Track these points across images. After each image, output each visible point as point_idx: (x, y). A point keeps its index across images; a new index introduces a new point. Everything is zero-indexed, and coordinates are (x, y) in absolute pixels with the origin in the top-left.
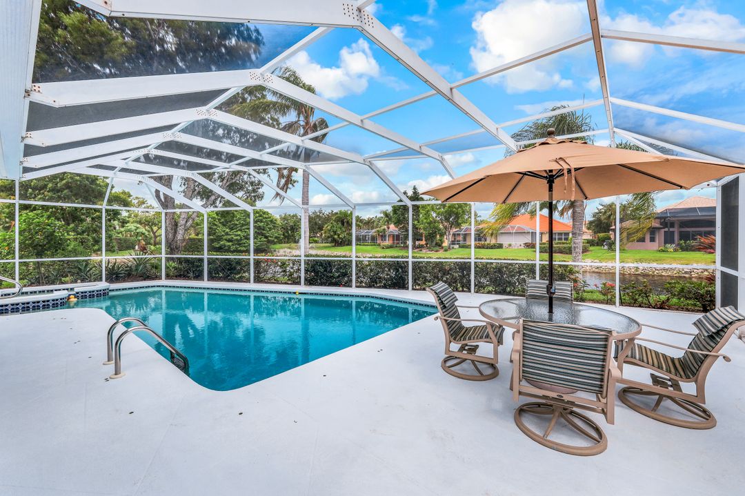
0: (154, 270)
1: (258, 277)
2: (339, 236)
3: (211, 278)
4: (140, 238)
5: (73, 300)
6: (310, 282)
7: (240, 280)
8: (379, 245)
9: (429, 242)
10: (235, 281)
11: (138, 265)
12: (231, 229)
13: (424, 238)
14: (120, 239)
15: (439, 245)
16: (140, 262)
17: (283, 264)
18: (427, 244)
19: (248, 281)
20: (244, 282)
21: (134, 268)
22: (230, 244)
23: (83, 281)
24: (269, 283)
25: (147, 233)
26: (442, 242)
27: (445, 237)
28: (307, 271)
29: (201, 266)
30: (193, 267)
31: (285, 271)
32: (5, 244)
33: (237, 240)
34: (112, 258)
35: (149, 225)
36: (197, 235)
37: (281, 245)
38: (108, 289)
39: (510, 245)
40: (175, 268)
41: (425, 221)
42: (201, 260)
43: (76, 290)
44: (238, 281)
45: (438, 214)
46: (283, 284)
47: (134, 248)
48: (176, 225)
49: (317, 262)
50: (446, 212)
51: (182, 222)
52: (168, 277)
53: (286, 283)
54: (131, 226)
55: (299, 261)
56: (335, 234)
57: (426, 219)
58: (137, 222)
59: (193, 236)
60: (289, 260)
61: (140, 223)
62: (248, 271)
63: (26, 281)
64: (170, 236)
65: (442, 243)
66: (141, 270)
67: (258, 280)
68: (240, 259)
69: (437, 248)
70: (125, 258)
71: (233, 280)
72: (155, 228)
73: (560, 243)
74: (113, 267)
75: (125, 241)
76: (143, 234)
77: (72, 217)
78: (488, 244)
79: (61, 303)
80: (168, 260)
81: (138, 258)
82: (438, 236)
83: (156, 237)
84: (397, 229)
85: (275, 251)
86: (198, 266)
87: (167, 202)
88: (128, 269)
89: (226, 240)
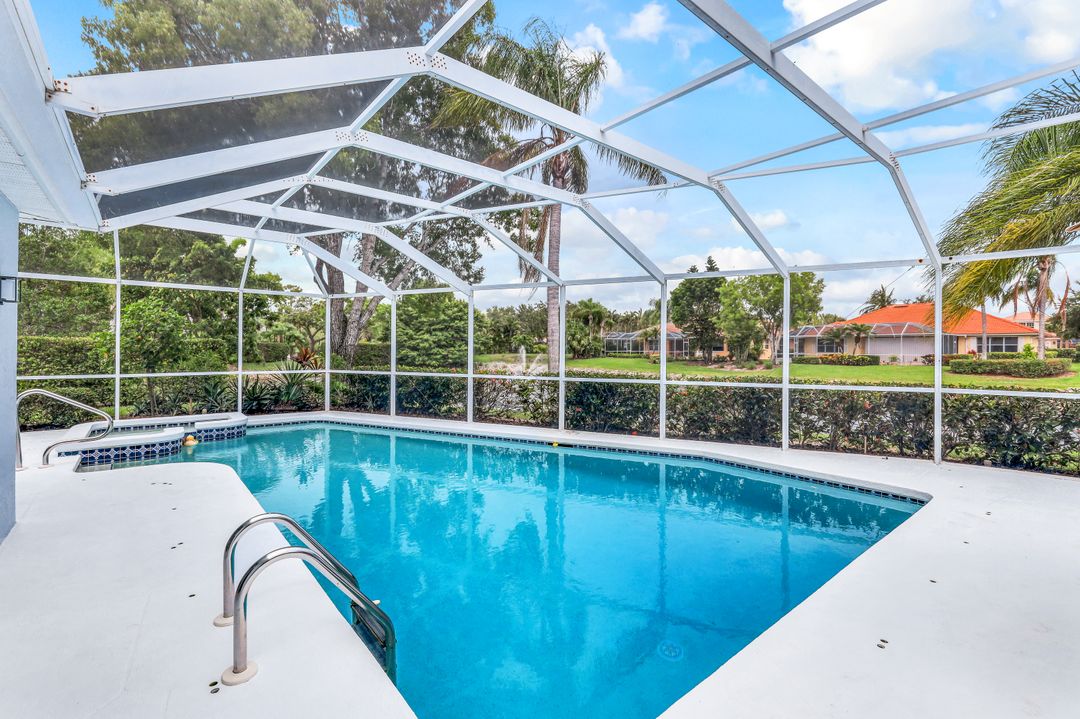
0: (313, 394)
1: (479, 410)
2: (579, 342)
3: (402, 410)
4: (294, 344)
5: (192, 442)
6: (575, 424)
7: (449, 415)
8: (648, 357)
9: (737, 353)
10: (440, 417)
11: (289, 386)
12: (418, 330)
13: (725, 346)
14: (267, 346)
15: (754, 358)
16: (294, 381)
17: (524, 390)
18: (731, 357)
19: (462, 417)
20: (455, 418)
21: (283, 390)
22: (415, 353)
23: (210, 411)
24: (499, 422)
25: (302, 336)
26: (759, 353)
27: (764, 344)
28: (568, 403)
29: (385, 389)
30: (372, 390)
31: (525, 401)
32: (104, 349)
33: (424, 348)
34: (252, 373)
35: (304, 324)
36: (369, 340)
37: (492, 356)
38: (245, 425)
39: (894, 359)
40: (345, 392)
41: (731, 316)
42: (386, 379)
43: (198, 426)
44: (446, 417)
45: (755, 304)
46: (522, 424)
47: (284, 359)
48: (345, 321)
49: (587, 385)
50: (769, 300)
51: (353, 317)
52: (335, 406)
53: (527, 424)
54: (280, 325)
55: (555, 386)
56: (574, 339)
57: (732, 312)
58: (290, 321)
59: (363, 341)
60: (533, 381)
61: (294, 321)
62: (464, 400)
63: (133, 407)
64: (337, 339)
65: (759, 355)
66: (294, 394)
67: (481, 416)
68: (448, 379)
69: (753, 363)
70: (270, 374)
71: (436, 415)
72: (313, 330)
73: (998, 357)
74: (254, 388)
75: (274, 348)
76: (297, 338)
77: (202, 309)
78: (850, 357)
79: (173, 449)
80: (334, 377)
81: (290, 375)
82: (752, 343)
83: (314, 342)
84: (679, 331)
85: (481, 365)
86: (380, 390)
87: (334, 283)
88: (275, 391)
89: (409, 347)
